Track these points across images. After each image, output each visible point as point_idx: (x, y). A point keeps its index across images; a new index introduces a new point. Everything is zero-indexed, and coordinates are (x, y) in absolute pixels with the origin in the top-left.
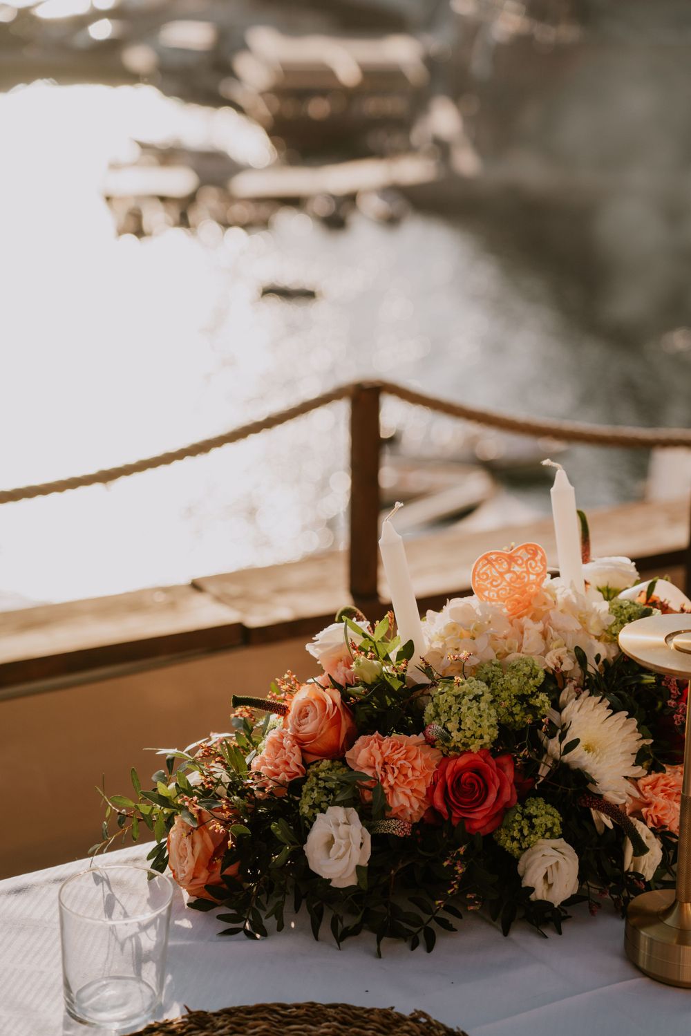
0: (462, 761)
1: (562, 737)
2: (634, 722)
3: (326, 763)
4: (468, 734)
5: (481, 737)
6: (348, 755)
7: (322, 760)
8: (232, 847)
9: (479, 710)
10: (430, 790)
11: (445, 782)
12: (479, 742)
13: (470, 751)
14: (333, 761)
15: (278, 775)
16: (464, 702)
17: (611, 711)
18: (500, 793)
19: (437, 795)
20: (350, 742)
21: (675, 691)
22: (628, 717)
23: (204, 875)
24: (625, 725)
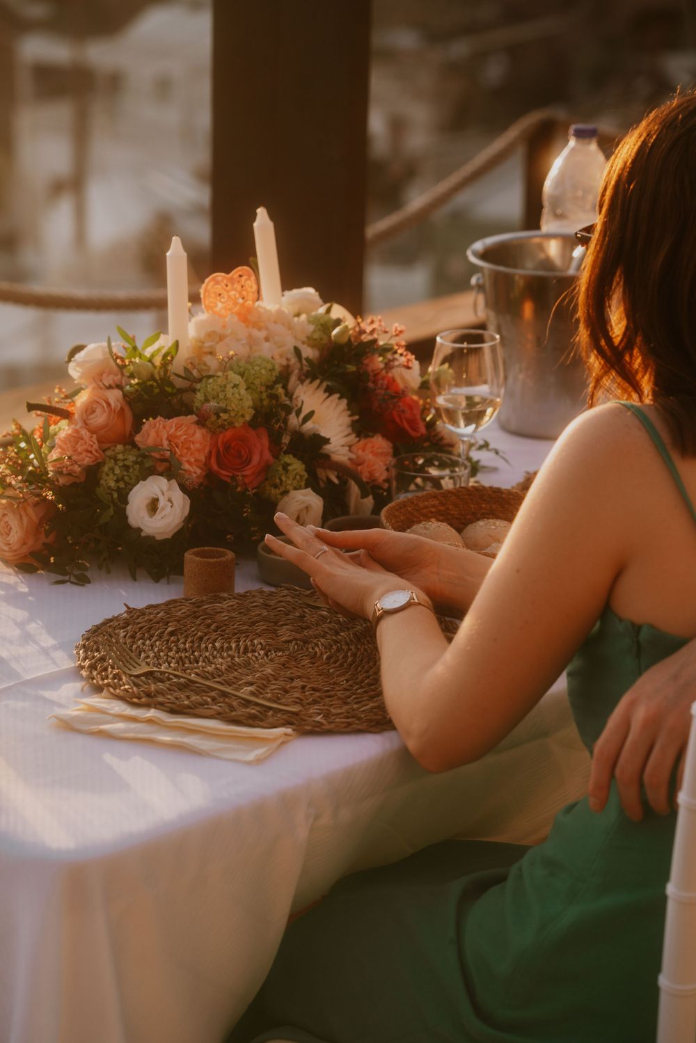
0: (229, 434)
1: (298, 413)
2: (345, 401)
3: (120, 447)
4: (233, 414)
5: (243, 416)
6: (138, 438)
7: (116, 446)
8: (63, 510)
9: (239, 394)
10: (209, 457)
11: (218, 451)
12: (241, 420)
13: (234, 427)
14: (124, 445)
15: (84, 460)
16: (227, 389)
17: (327, 394)
18: (261, 454)
19: (213, 461)
20: (137, 427)
21: (372, 378)
22: (340, 398)
23: (30, 542)
24: (337, 405)
